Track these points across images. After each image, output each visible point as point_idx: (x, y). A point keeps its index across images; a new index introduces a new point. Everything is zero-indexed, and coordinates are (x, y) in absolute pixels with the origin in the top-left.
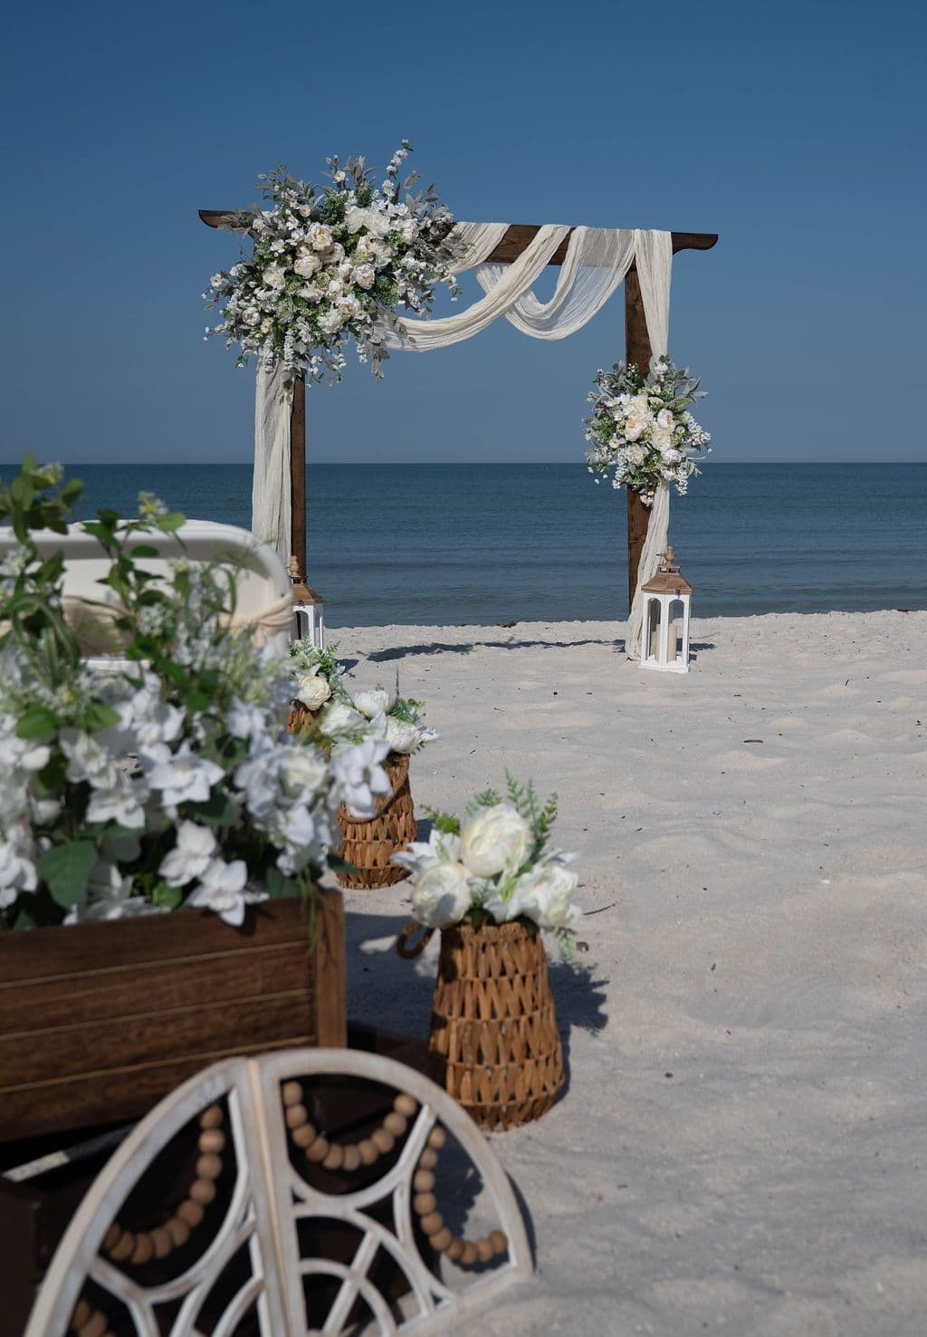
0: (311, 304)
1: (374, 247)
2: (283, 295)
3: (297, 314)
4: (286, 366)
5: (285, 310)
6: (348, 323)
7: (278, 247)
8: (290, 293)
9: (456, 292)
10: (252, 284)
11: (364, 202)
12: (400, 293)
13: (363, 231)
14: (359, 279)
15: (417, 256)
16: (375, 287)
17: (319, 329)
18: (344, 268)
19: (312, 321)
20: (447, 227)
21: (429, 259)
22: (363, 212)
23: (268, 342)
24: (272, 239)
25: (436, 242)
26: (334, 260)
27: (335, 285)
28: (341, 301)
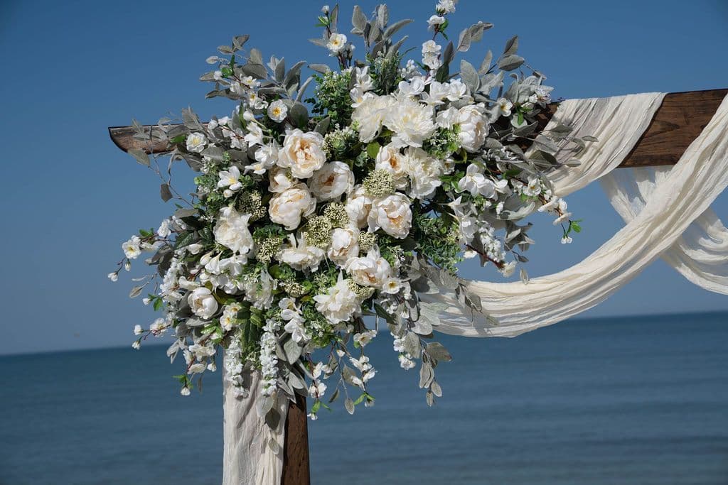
0: (301, 274)
1: (408, 164)
2: (252, 262)
3: (281, 294)
4: (267, 386)
5: (259, 288)
6: (371, 301)
7: (230, 180)
8: (264, 258)
9: (569, 227)
10: (194, 248)
11: (386, 84)
12: (466, 237)
13: (383, 137)
14: (383, 222)
15: (491, 170)
16: (416, 233)
17: (320, 317)
18: (354, 206)
19: (306, 304)
20: (544, 112)
21: (513, 174)
22: (383, 102)
23: (235, 346)
24: (221, 166)
25: (525, 142)
26: (336, 192)
27: (343, 237)
28: (354, 264)
